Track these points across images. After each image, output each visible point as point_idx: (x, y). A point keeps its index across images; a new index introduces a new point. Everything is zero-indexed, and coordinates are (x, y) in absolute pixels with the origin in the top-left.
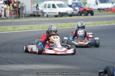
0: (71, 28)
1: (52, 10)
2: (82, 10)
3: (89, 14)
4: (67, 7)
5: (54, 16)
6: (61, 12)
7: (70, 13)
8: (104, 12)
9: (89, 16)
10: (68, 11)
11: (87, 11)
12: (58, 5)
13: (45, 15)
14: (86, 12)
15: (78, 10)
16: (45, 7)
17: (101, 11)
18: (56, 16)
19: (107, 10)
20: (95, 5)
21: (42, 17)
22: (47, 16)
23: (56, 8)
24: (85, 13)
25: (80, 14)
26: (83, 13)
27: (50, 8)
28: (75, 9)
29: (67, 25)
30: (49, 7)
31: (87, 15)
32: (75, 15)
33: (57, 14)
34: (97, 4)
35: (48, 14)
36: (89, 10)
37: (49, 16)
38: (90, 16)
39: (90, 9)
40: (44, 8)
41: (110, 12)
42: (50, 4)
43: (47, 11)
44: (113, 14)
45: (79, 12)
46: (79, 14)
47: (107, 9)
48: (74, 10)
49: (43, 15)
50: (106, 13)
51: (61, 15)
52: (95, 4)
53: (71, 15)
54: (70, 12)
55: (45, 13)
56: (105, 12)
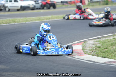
0: (23, 23)
1: (14, 3)
2: (44, 3)
3: (52, 8)
5: (16, 10)
6: (23, 5)
7: (31, 6)
8: (67, 5)
10: (29, 5)
11: (49, 4)
13: (7, 9)
14: (48, 6)
15: (41, 4)
16: (7, 1)
17: (64, 4)
18: (18, 10)
19: (70, 3)
21: (3, 11)
22: (9, 10)
23: (17, 2)
25: (43, 7)
29: (21, 20)
30: (11, 1)
31: (49, 8)
32: (37, 9)
33: (19, 8)
35: (10, 8)
37: (10, 10)
38: (52, 10)
39: (52, 3)
41: (73, 5)
43: (9, 4)
45: (41, 6)
46: (41, 8)
47: (71, 1)
48: (36, 4)
49: (5, 9)
50: (70, 6)
55: (7, 7)
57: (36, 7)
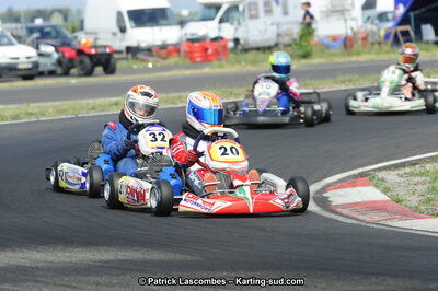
2: (69, 53)
3: (99, 69)
4: (11, 44)
7: (24, 64)
8: (151, 59)
9: (96, 76)
10: (17, 58)
11: (90, 56)
14: (87, 61)
15: (56, 56)
17: (140, 56)
19: (163, 52)
20: (114, 34)
24: (81, 62)
25: (64, 67)
26: (73, 67)
31: (89, 73)
32: (41, 74)
34: (123, 30)
36: (96, 55)
38: (99, 78)
39: (100, 51)
41: (172, 60)
44: (188, 68)
45: (59, 62)
46: (60, 71)
47: (164, 47)
48: (39, 55)
50: (161, 63)
52: (117, 30)
53: (29, 75)
54: (25, 60)
56: (156, 58)
57: (41, 69)
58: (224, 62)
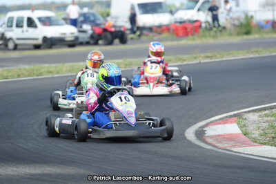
1: (27, 31)
2: (98, 30)
3: (117, 41)
4: (62, 25)
5: (32, 47)
6: (49, 36)
7: (69, 38)
8: (151, 34)
9: (117, 45)
10: (65, 34)
11: (111, 33)
12: (40, 19)
13: (11, 45)
14: (109, 36)
15: (90, 32)
16: (10, 25)
17: (145, 32)
18: (37, 47)
19: (159, 30)
22: (16, 47)
23: (36, 27)
24: (106, 37)
25: (95, 40)
26: (100, 39)
27: (22, 27)
28: (81, 29)
29: (64, 69)
30: (19, 25)
31: (110, 43)
32: (81, 44)
33: (40, 42)
35: (17, 42)
36: (115, 32)
37: (19, 47)
38: (117, 47)
39: (118, 29)
40: (8, 26)
41: (165, 35)
42: (23, 18)
43: (14, 34)
44: (173, 40)
45: (92, 37)
46: (92, 42)
47: (160, 27)
48: (80, 31)
49: (6, 46)
50: (157, 37)
51: (49, 43)
53: (72, 44)
54: (70, 35)
55: (10, 39)
56: (154, 34)
57: (80, 40)
58: (195, 37)
